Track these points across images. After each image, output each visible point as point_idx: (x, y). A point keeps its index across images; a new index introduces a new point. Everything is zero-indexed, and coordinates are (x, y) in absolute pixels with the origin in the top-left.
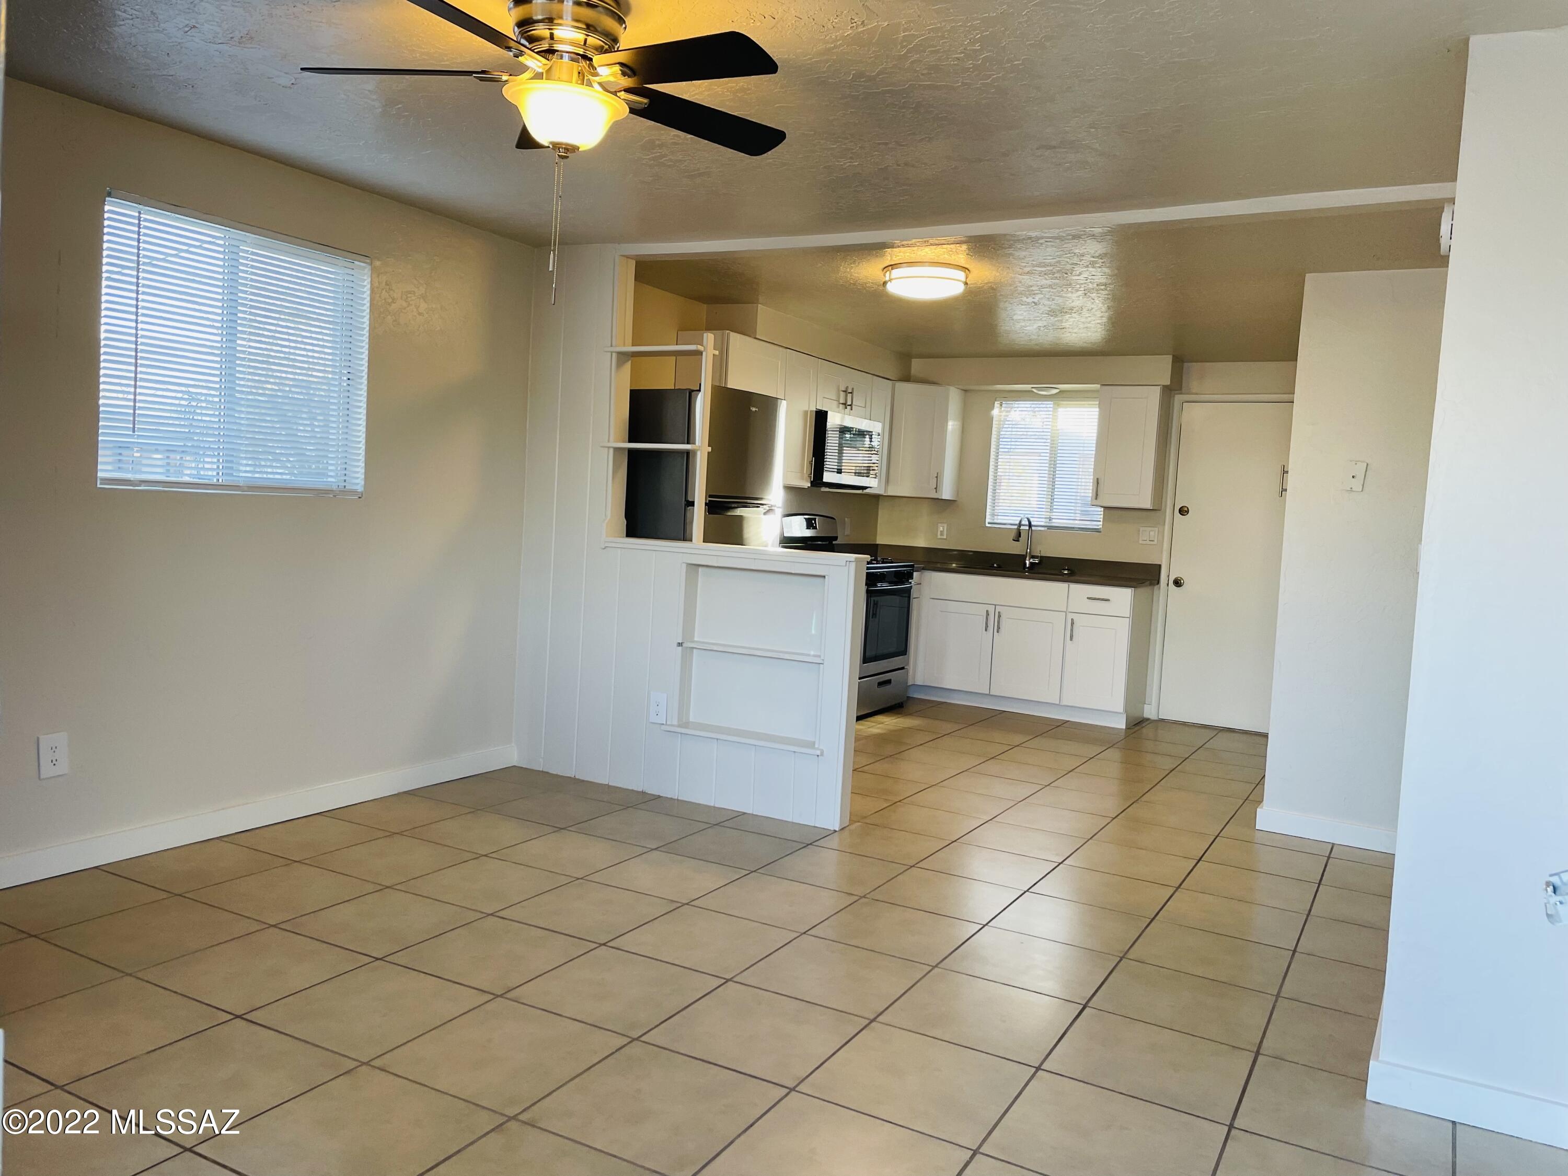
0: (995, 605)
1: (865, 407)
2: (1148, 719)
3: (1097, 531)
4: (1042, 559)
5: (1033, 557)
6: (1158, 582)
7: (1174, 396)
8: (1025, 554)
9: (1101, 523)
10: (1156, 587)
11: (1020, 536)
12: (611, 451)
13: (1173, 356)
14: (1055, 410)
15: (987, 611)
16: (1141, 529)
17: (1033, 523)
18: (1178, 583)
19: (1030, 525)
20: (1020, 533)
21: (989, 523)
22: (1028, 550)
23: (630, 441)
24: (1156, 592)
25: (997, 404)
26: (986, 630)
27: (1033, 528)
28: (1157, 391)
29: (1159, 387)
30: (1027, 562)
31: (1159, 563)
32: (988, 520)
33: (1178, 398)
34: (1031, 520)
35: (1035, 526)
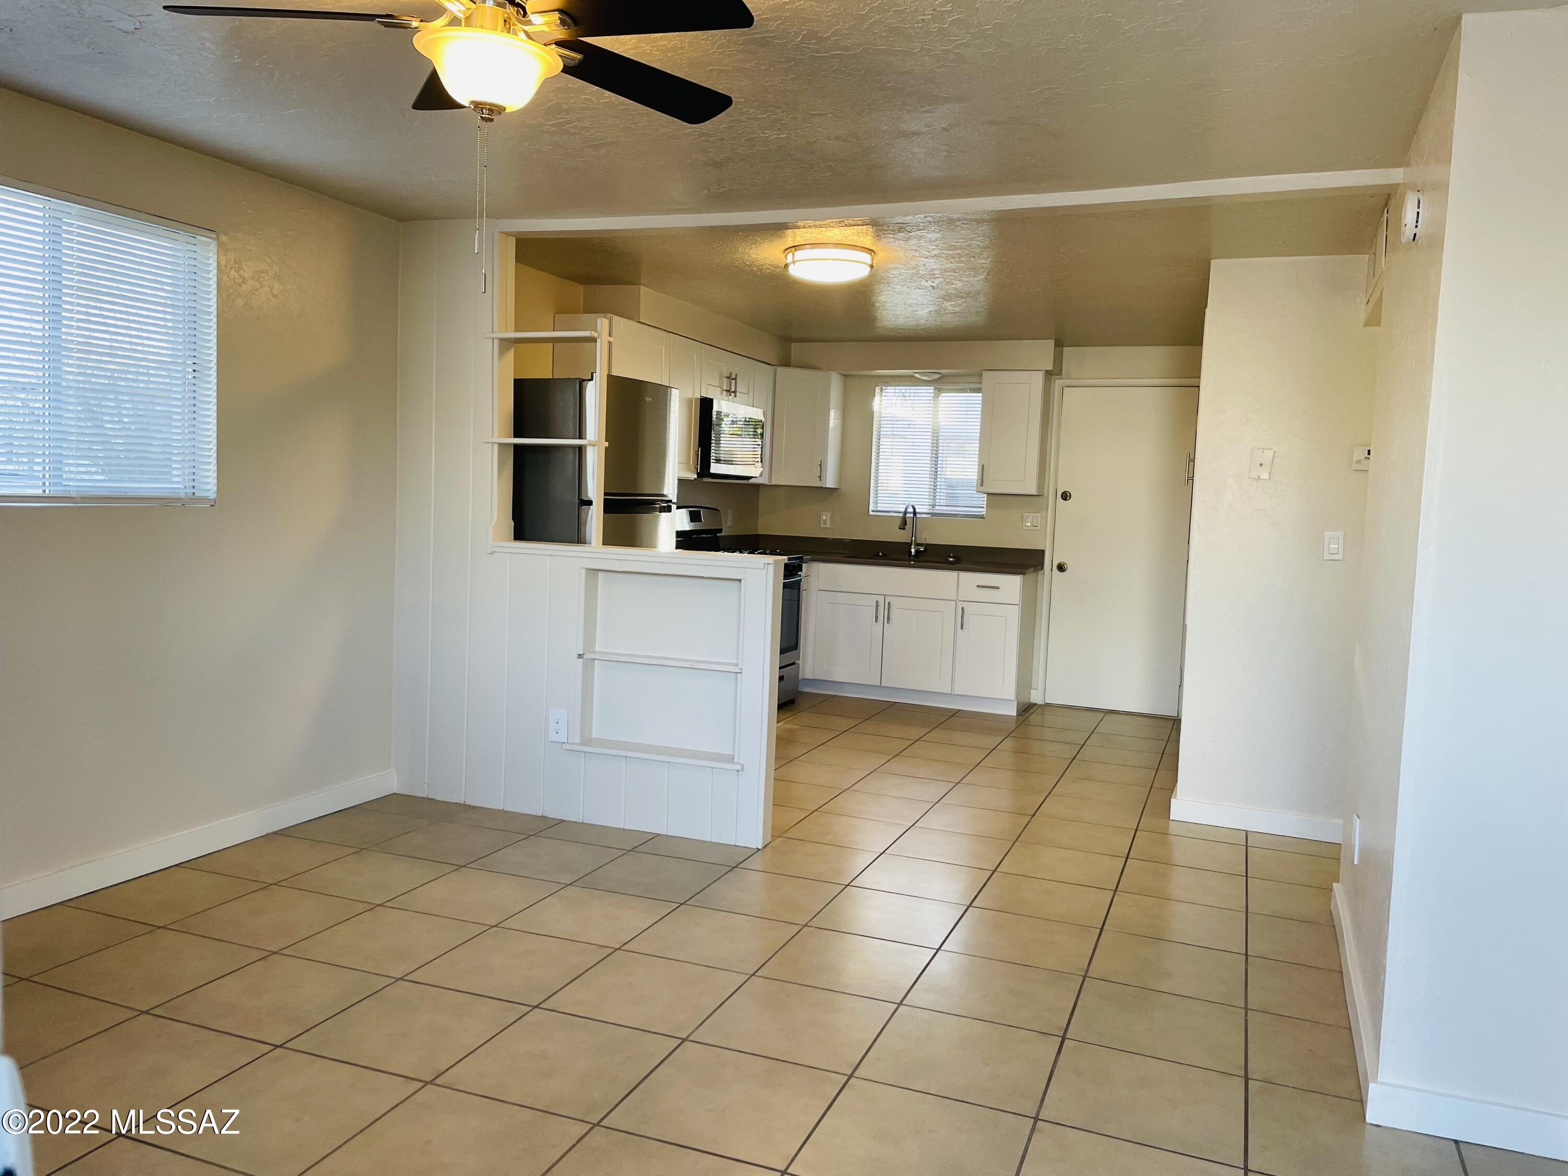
0: (885, 596)
1: (748, 394)
2: (1035, 704)
3: (982, 517)
4: (927, 546)
5: (918, 545)
6: (1042, 568)
7: (1055, 381)
8: (910, 541)
9: (985, 509)
10: (1041, 572)
11: (906, 524)
12: (496, 447)
13: (1056, 340)
14: (936, 397)
15: (877, 602)
16: (1025, 514)
17: (917, 510)
18: (1061, 568)
19: (915, 513)
20: (906, 521)
21: (873, 511)
22: (913, 538)
23: (516, 436)
24: (1040, 577)
25: (877, 390)
26: (876, 621)
27: (918, 516)
28: (1040, 376)
29: (1041, 372)
30: (913, 550)
31: (1043, 549)
32: (871, 508)
33: (1058, 383)
34: (916, 507)
35: (919, 513)
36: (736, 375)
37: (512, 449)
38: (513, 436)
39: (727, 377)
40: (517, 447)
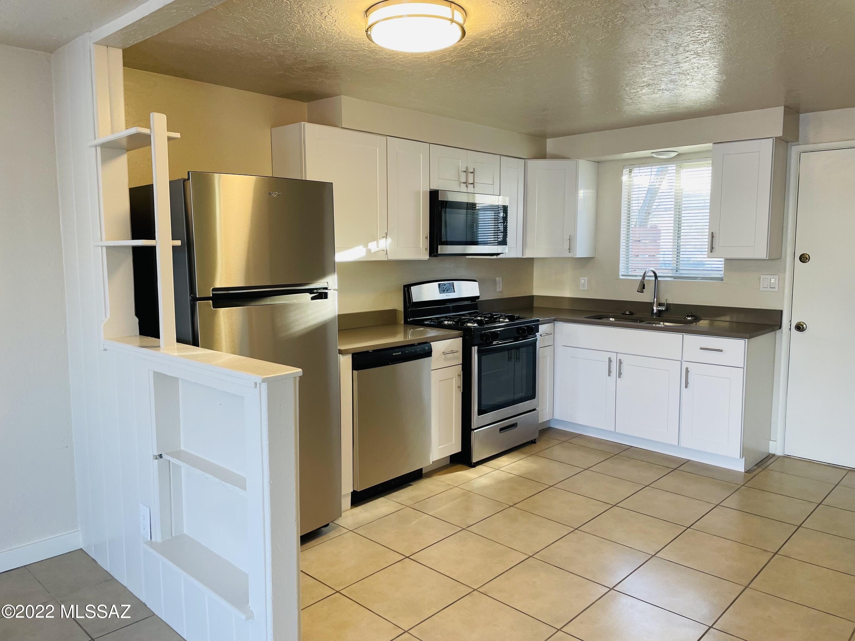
0: (617, 353)
1: (493, 184)
2: (774, 455)
3: (721, 279)
4: (669, 307)
5: (660, 305)
6: (780, 327)
7: (791, 148)
8: (652, 301)
9: (723, 272)
10: (778, 332)
11: (644, 288)
12: (104, 249)
13: (785, 107)
14: (677, 172)
15: (610, 358)
16: (762, 277)
17: (658, 275)
18: (800, 328)
19: (656, 276)
20: (644, 285)
21: (622, 276)
22: (655, 300)
24: (778, 336)
25: (626, 171)
26: (609, 375)
27: (659, 279)
28: (769, 143)
29: (772, 139)
30: (655, 308)
31: (781, 309)
32: (621, 273)
33: (795, 150)
34: (657, 272)
35: (659, 277)
36: (474, 169)
37: (131, 251)
38: (131, 239)
39: (464, 172)
40: (135, 249)
